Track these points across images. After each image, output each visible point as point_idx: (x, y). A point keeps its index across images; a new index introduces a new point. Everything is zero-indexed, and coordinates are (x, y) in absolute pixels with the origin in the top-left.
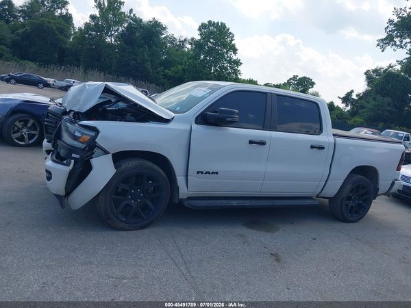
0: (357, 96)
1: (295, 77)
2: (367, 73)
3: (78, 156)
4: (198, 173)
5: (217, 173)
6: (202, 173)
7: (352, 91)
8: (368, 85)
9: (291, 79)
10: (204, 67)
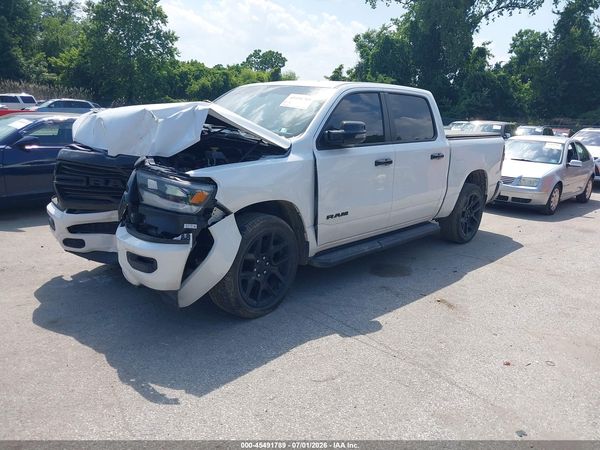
0: (348, 72)
1: (257, 53)
2: (356, 39)
3: (194, 226)
4: (328, 217)
5: (346, 213)
6: (332, 216)
7: (341, 68)
8: (362, 56)
9: (251, 56)
10: (119, 47)
